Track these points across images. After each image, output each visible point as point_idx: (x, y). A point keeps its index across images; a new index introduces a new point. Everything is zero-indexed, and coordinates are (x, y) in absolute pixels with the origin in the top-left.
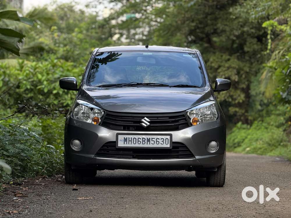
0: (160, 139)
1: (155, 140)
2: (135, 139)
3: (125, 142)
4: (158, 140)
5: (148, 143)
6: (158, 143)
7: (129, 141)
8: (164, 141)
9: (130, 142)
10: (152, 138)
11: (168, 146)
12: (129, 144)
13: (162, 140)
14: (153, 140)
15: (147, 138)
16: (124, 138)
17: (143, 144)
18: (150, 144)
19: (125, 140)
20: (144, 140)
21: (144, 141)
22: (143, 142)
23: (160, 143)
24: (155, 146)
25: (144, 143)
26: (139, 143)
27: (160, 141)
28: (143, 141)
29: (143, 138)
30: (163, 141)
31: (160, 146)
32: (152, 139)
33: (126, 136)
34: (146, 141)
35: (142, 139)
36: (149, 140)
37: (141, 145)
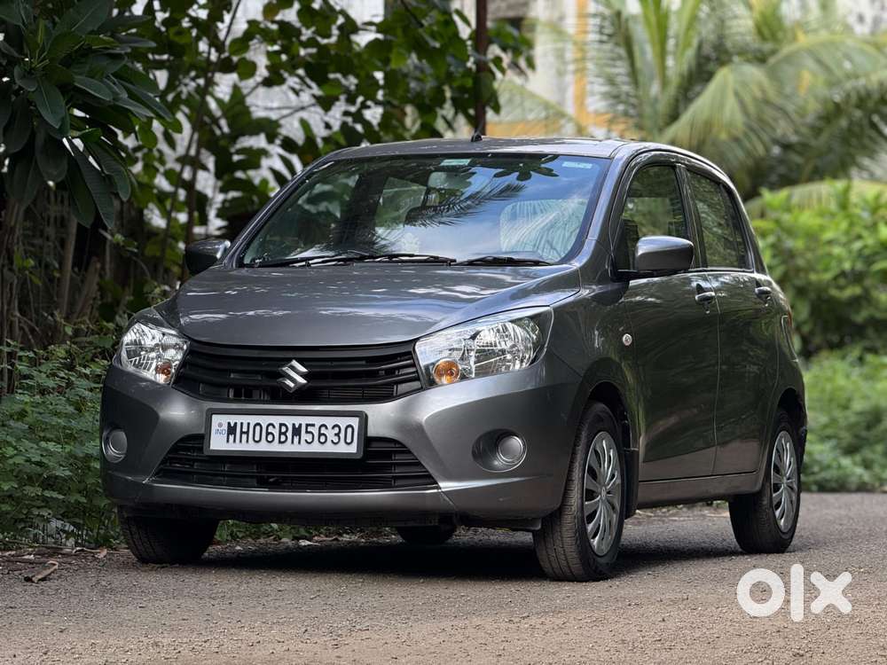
0: (330, 427)
1: (315, 431)
2: (258, 428)
3: (231, 437)
4: (323, 430)
5: (296, 439)
6: (323, 439)
7: (242, 433)
8: (342, 435)
9: (244, 436)
10: (307, 425)
11: (353, 449)
12: (241, 441)
13: (337, 430)
14: (310, 429)
15: (294, 425)
16: (229, 423)
17: (280, 442)
18: (299, 442)
19: (231, 430)
20: (284, 429)
21: (285, 434)
22: (280, 438)
23: (329, 440)
24: (316, 448)
25: (283, 438)
26: (270, 438)
27: (330, 434)
28: (281, 433)
29: (281, 425)
30: (337, 435)
31: (328, 448)
32: (307, 428)
33: (233, 419)
34: (289, 434)
35: (277, 426)
36: (297, 431)
37: (276, 447)
